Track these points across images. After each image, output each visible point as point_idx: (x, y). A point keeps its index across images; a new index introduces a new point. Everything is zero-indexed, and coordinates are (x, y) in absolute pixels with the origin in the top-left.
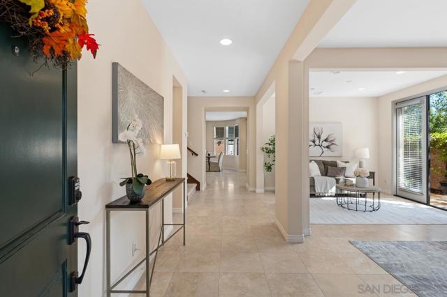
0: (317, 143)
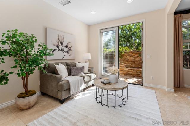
0: (60, 48)
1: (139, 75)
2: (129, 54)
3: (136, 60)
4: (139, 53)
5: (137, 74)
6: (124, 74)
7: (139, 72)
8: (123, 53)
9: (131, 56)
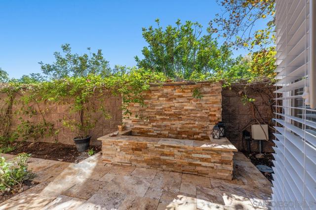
1: (198, 168)
2: (165, 91)
3: (187, 110)
4: (192, 86)
5: (190, 164)
6: (145, 161)
7: (198, 155)
8: (145, 87)
9: (170, 99)
